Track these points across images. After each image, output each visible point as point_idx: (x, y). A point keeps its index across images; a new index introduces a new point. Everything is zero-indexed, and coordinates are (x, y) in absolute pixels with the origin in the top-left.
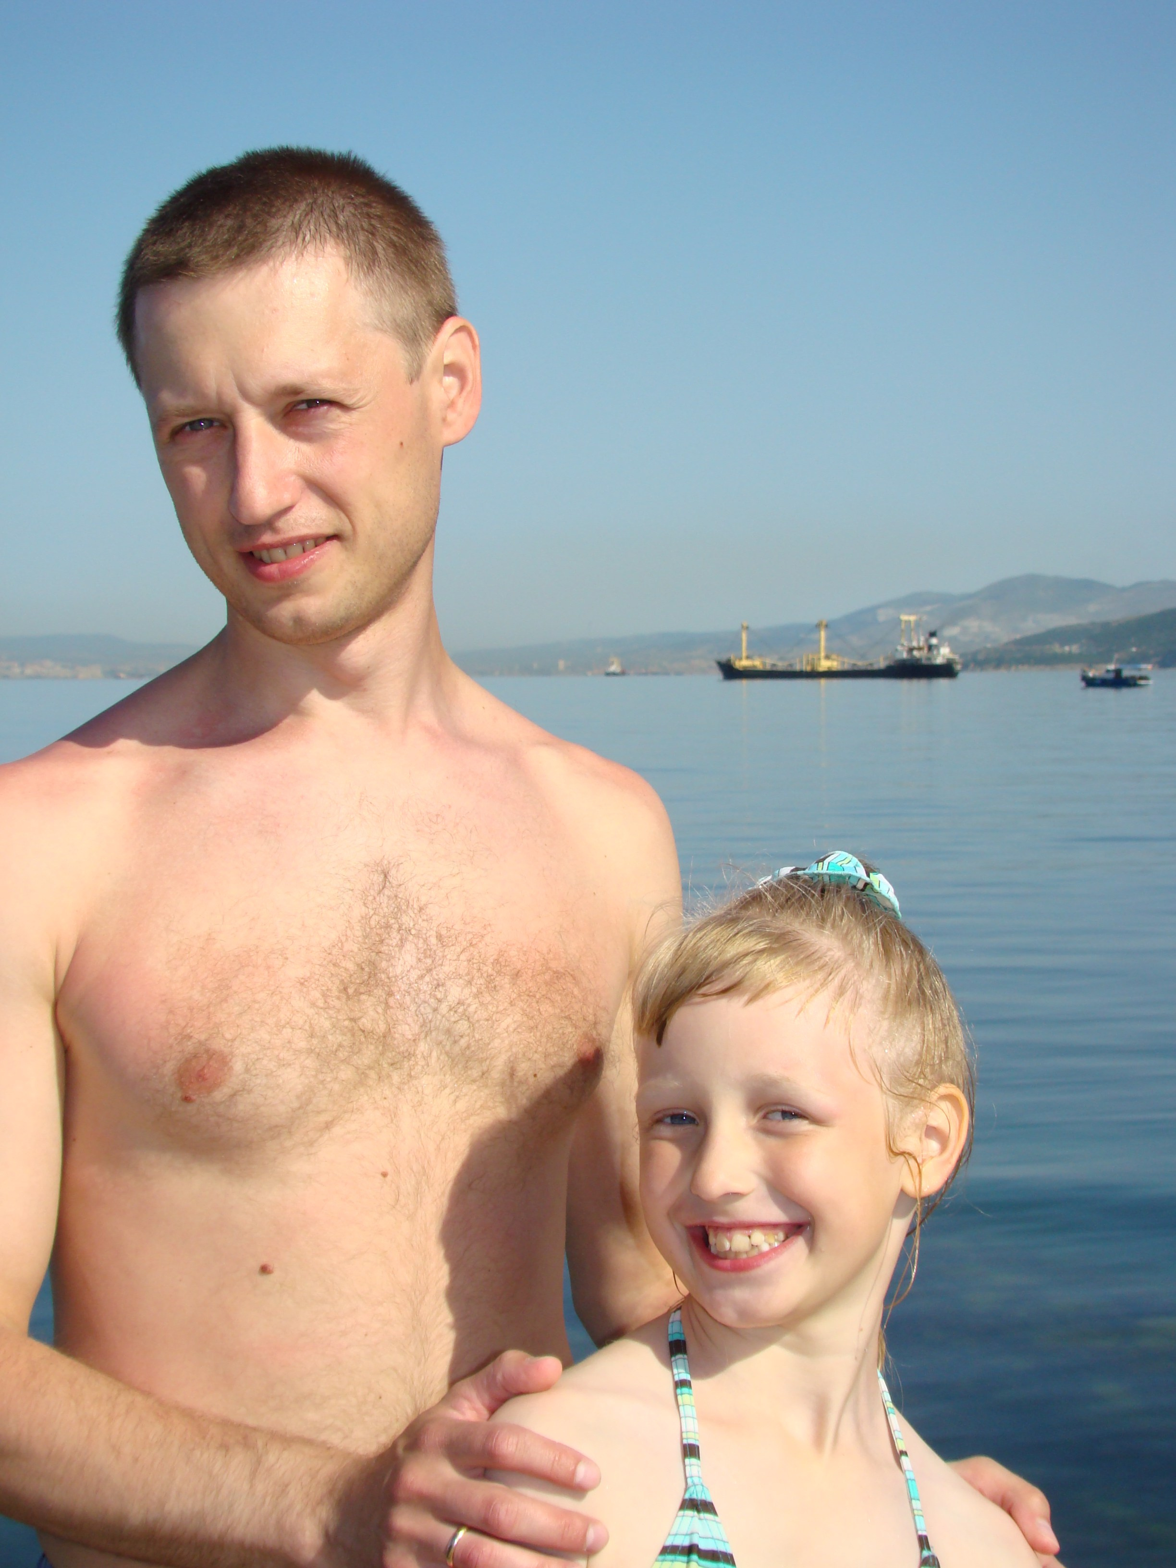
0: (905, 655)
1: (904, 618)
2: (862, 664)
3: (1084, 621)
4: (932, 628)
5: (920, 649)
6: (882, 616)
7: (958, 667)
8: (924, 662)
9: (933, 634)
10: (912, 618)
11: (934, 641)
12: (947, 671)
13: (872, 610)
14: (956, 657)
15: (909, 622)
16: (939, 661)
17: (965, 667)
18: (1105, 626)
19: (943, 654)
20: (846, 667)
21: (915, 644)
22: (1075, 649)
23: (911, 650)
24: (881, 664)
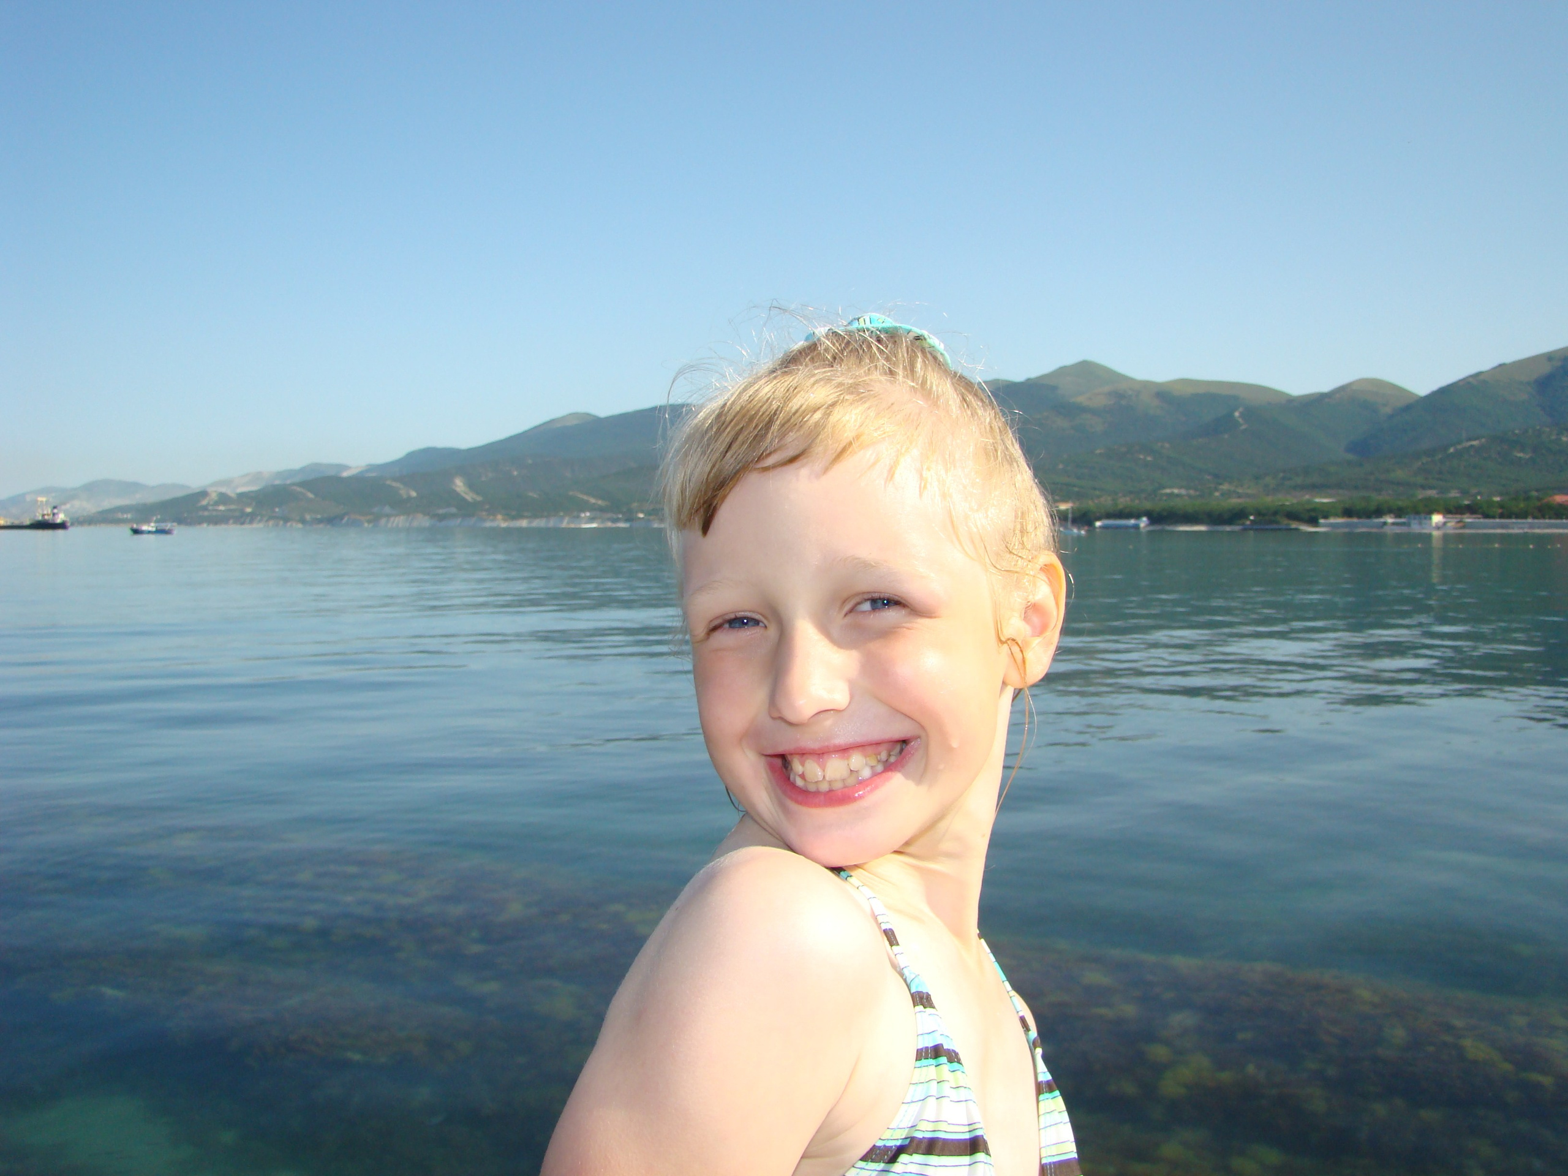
0: (40, 518)
1: (40, 499)
2: (17, 522)
3: (134, 502)
4: (55, 504)
5: (48, 515)
6: (28, 498)
7: (69, 524)
8: (51, 522)
9: (55, 507)
10: (44, 499)
11: (56, 511)
12: (62, 526)
13: (24, 495)
14: (68, 520)
15: (42, 502)
16: (59, 521)
17: (72, 524)
18: (145, 505)
19: (61, 518)
20: (9, 524)
21: (45, 512)
22: (129, 516)
23: (43, 515)
24: (27, 522)
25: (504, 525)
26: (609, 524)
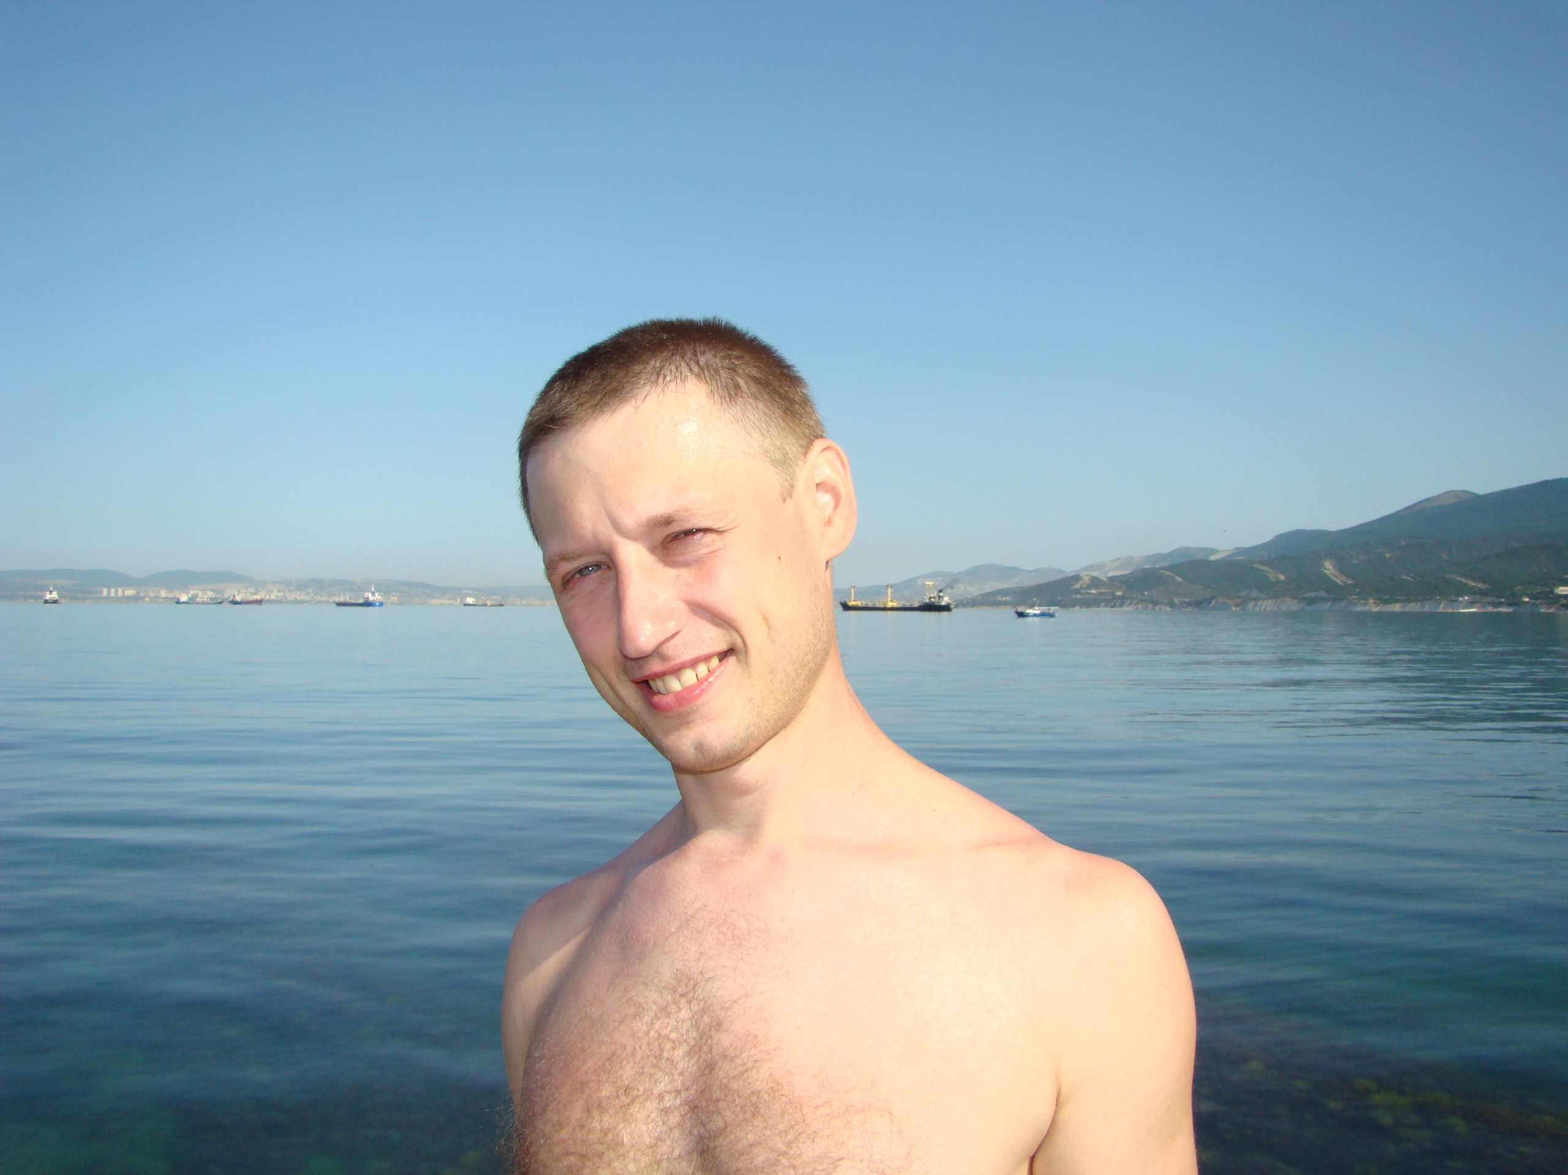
0: (927, 601)
1: (927, 583)
2: (907, 604)
3: (1013, 586)
4: (940, 588)
5: (935, 598)
6: (919, 582)
7: (952, 606)
8: (936, 604)
9: (940, 591)
10: (931, 583)
11: (941, 594)
12: (947, 608)
13: (916, 579)
14: (951, 602)
15: (929, 585)
16: (943, 603)
17: (957, 606)
18: (1022, 588)
19: (946, 600)
20: (900, 606)
21: (932, 595)
22: (1008, 599)
23: (930, 598)
24: (916, 605)
25: (1375, 609)
26: (1490, 609)
